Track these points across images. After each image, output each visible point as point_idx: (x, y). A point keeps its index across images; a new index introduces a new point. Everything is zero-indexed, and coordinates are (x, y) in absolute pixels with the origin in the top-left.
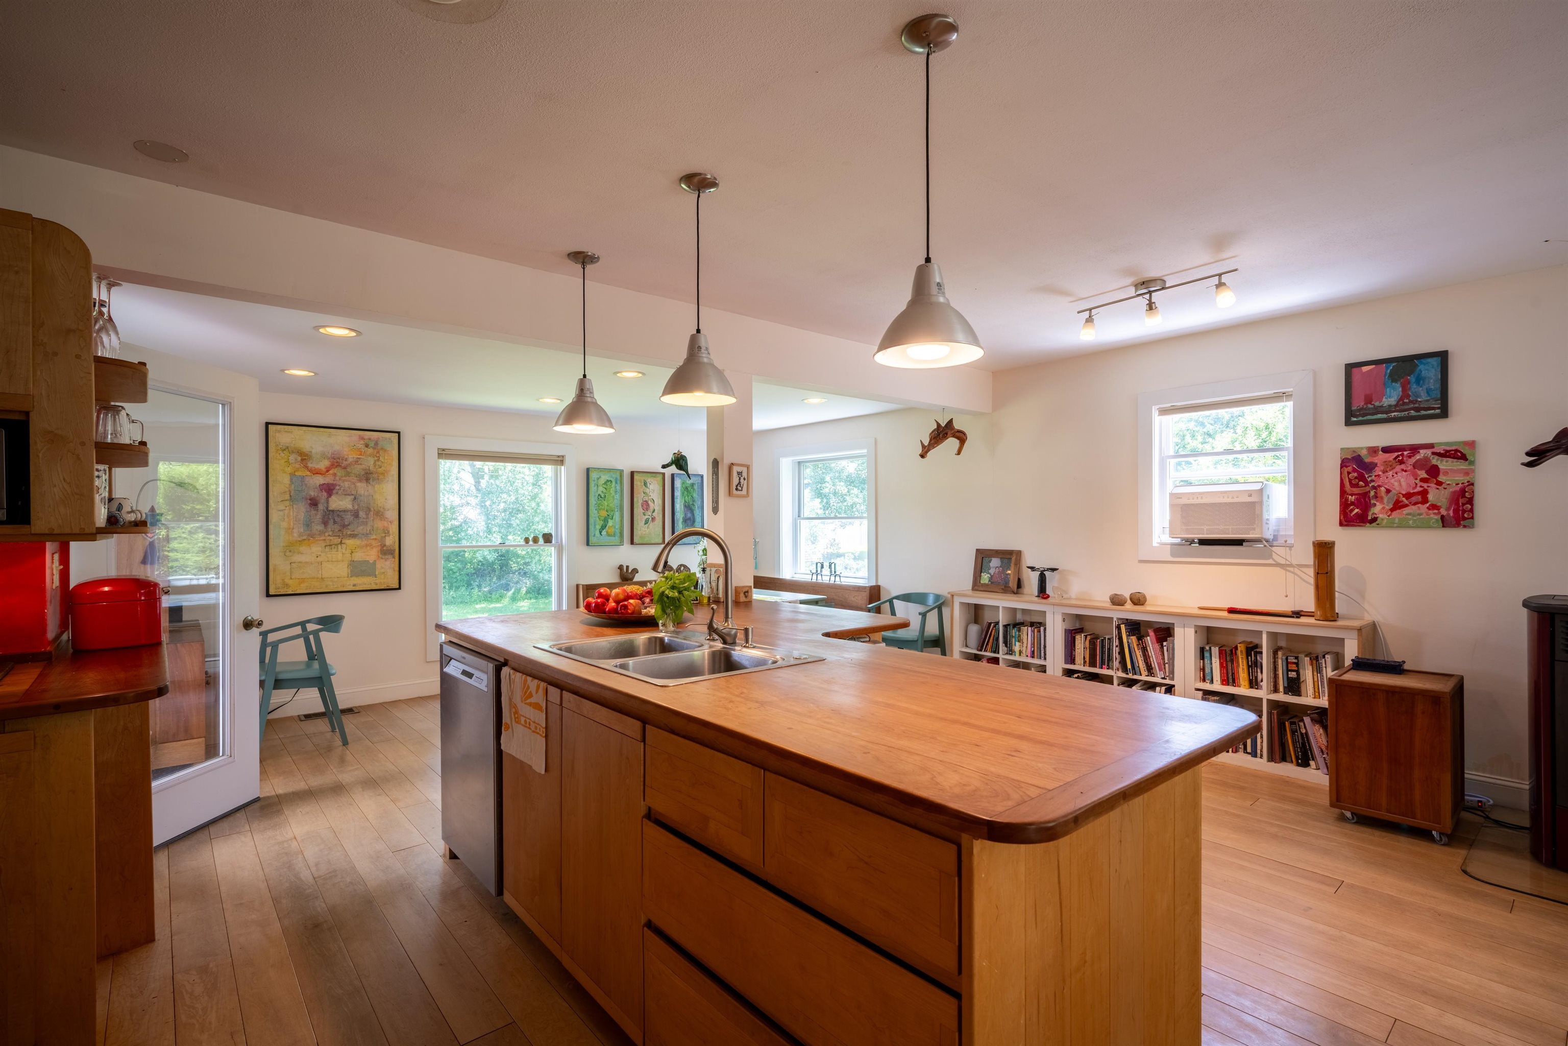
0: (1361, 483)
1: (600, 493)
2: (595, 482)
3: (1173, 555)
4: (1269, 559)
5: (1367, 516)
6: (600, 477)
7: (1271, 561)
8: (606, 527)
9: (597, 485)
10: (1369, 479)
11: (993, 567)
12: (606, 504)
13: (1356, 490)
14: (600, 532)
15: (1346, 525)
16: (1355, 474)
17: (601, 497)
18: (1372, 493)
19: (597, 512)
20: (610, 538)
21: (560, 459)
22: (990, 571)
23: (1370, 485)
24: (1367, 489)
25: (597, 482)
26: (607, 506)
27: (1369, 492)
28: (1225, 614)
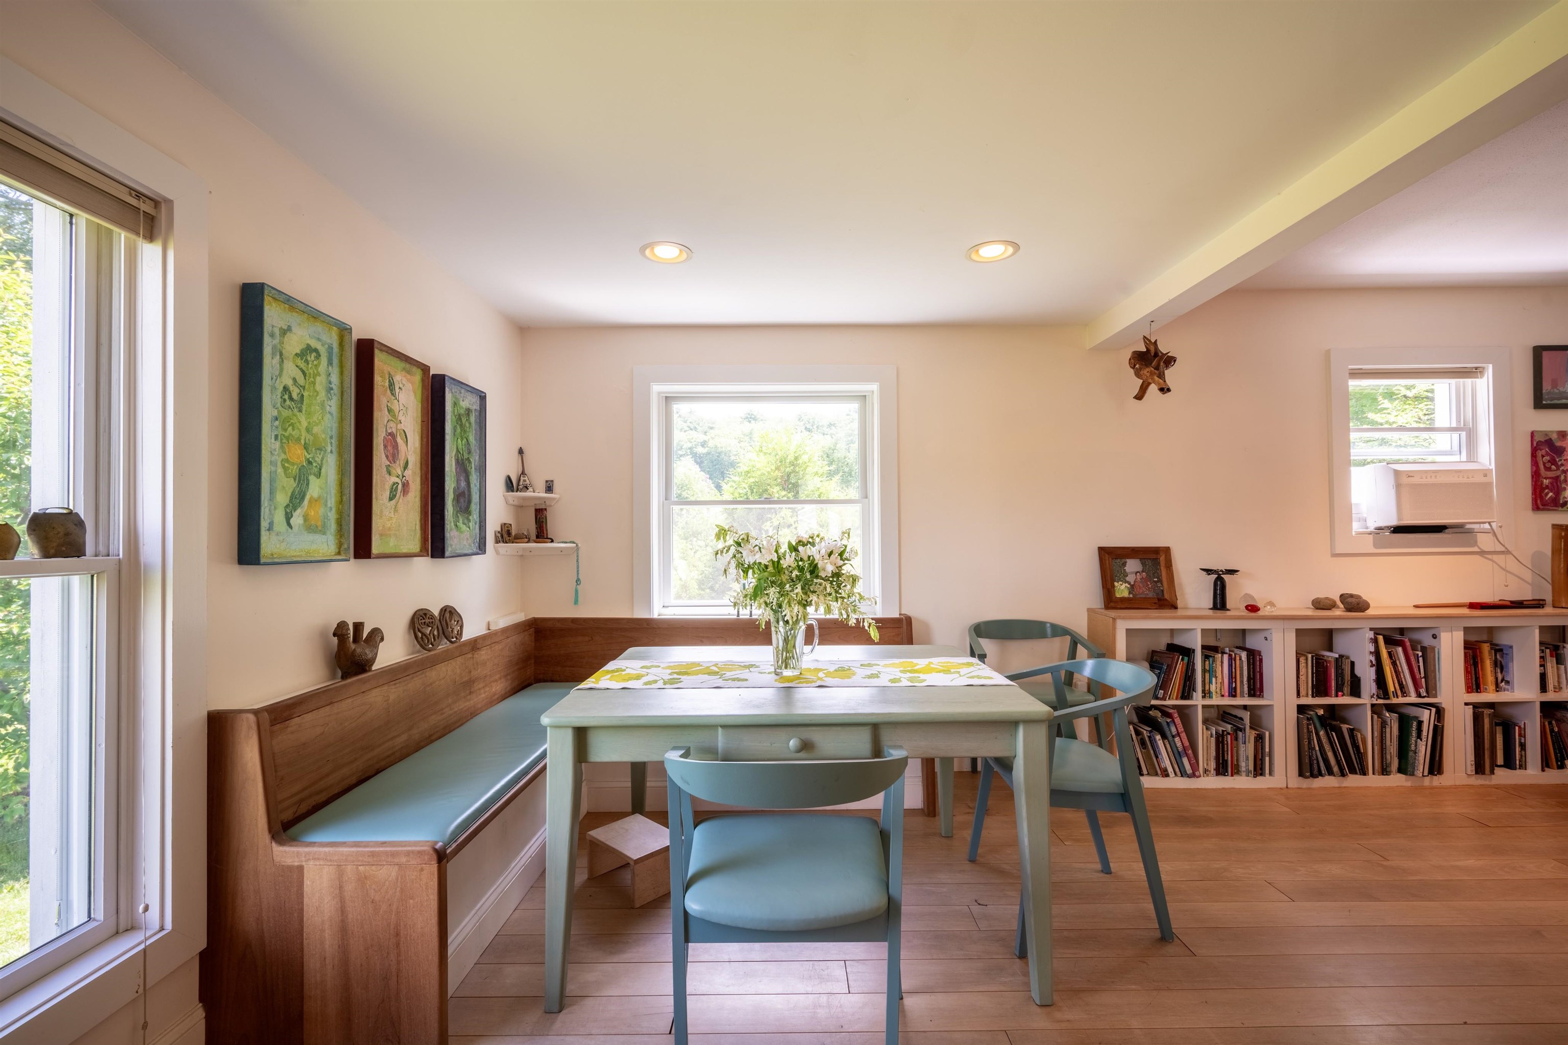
0: (1553, 467)
1: (290, 383)
2: (276, 341)
3: (1376, 545)
4: (1474, 546)
5: (1559, 501)
6: (289, 329)
7: (1476, 549)
8: (302, 498)
9: (281, 354)
10: (1560, 463)
11: (1132, 573)
12: (305, 424)
13: (1549, 474)
14: (288, 517)
15: (1543, 510)
16: (1548, 458)
17: (291, 399)
18: (1562, 477)
19: (278, 444)
20: (311, 537)
21: (145, 207)
22: (1128, 579)
23: (1561, 469)
24: (1558, 473)
25: (282, 343)
26: (308, 430)
27: (1560, 475)
28: (1466, 611)
